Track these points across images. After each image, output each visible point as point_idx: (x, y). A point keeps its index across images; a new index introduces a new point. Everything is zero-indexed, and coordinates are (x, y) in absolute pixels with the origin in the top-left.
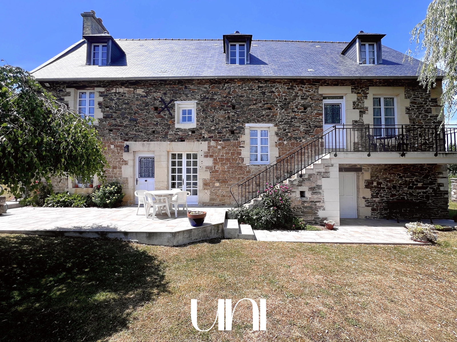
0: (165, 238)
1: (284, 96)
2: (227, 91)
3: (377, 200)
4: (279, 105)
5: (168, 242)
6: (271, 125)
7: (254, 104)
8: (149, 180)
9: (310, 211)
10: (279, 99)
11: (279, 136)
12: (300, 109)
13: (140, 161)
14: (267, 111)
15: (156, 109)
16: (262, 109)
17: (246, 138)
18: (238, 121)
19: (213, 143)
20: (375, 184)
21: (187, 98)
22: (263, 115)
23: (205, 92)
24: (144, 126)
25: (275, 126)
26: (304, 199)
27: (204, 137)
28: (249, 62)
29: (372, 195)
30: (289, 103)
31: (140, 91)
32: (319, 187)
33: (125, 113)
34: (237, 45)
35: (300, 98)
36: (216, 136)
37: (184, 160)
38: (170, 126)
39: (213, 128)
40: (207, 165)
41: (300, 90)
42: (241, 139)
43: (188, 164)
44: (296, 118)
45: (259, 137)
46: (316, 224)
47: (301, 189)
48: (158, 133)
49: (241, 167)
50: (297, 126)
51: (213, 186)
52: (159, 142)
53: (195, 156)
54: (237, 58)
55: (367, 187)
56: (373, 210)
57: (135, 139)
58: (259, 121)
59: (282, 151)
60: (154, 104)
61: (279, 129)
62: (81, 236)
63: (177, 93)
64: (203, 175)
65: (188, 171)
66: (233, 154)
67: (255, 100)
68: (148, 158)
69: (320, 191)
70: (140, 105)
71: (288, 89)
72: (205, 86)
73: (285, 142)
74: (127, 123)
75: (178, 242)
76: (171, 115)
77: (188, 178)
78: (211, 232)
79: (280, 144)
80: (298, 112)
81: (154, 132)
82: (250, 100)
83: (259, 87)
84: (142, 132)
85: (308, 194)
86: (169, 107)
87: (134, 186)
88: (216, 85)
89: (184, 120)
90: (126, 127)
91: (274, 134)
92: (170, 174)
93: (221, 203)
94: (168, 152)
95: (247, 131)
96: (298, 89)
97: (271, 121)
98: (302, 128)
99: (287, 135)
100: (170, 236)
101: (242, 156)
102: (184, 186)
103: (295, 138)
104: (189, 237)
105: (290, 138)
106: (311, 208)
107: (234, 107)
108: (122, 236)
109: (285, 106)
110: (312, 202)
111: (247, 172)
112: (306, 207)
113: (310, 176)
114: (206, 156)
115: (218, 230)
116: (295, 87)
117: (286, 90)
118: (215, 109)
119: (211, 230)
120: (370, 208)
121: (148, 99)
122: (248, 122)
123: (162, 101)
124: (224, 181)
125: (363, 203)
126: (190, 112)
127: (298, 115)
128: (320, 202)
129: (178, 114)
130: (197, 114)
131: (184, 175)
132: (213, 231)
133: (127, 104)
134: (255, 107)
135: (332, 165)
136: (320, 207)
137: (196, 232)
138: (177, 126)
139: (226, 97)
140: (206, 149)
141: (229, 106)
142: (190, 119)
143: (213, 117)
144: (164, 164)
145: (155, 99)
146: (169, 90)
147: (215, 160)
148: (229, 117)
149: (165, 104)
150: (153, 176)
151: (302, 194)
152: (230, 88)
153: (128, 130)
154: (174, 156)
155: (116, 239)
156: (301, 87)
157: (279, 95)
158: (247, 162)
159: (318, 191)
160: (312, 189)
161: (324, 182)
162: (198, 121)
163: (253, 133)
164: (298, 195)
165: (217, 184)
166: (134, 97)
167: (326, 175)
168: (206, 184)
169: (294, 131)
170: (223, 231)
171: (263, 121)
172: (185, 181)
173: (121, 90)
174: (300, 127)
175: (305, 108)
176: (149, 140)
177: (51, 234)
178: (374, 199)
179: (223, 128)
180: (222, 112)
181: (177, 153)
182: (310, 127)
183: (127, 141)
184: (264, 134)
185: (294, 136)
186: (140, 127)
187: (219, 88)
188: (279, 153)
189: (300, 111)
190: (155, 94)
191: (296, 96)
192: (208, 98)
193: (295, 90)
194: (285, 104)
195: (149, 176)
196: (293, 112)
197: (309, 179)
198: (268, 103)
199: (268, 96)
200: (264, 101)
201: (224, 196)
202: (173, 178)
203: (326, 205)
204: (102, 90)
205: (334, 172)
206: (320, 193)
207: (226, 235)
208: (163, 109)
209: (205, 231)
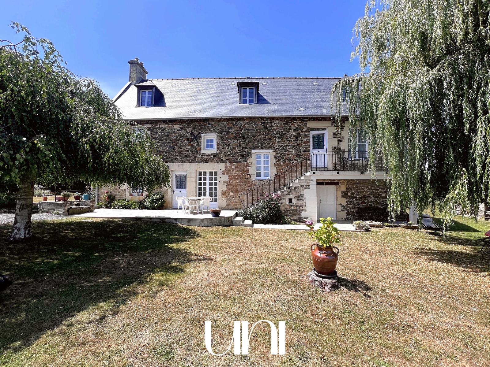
0: (197, 222)
1: (281, 129)
2: (239, 126)
3: (351, 206)
4: (277, 136)
5: (199, 224)
6: (271, 151)
7: (258, 136)
8: (183, 190)
9: (296, 212)
10: (277, 131)
11: (277, 159)
12: (292, 139)
13: (176, 177)
14: (268, 140)
15: (188, 139)
16: (264, 139)
17: (252, 160)
18: (246, 148)
19: (228, 164)
20: (349, 194)
21: (210, 132)
22: (265, 144)
23: (223, 127)
24: (180, 152)
25: (274, 151)
26: (291, 204)
27: (222, 160)
28: (256, 102)
29: (347, 202)
30: (284, 134)
31: (176, 127)
32: (302, 196)
33: (166, 143)
34: (248, 89)
35: (292, 130)
36: (231, 159)
37: (208, 176)
38: (198, 152)
39: (229, 153)
40: (225, 180)
41: (293, 124)
42: (249, 161)
43: (211, 179)
44: (290, 145)
45: (262, 160)
46: (300, 221)
47: (289, 197)
48: (189, 157)
49: (249, 181)
50: (290, 151)
51: (229, 195)
52: (190, 163)
53: (216, 173)
54: (248, 98)
55: (343, 196)
56: (348, 213)
57: (173, 161)
58: (262, 148)
59: (279, 169)
60: (186, 136)
61: (277, 154)
62: (151, 220)
63: (202, 128)
64: (221, 187)
65: (211, 184)
66: (243, 172)
67: (259, 133)
68: (182, 175)
69: (303, 198)
70: (176, 137)
71: (283, 124)
72: (223, 122)
73: (282, 163)
74: (167, 149)
75: (204, 224)
76: (199, 143)
77: (211, 189)
78: (224, 221)
79: (277, 165)
80: (291, 141)
81: (186, 156)
82: (256, 133)
83: (262, 123)
84: (178, 156)
85: (294, 201)
86: (197, 138)
87: (172, 195)
88: (231, 122)
89: (208, 147)
90: (166, 152)
91: (273, 157)
92: (198, 187)
93: (234, 207)
94: (196, 170)
95: (253, 155)
96: (291, 124)
97: (271, 147)
98: (294, 153)
99: (283, 158)
100: (200, 221)
101: (250, 173)
102: (208, 195)
103: (289, 160)
104: (211, 222)
105: (285, 160)
106: (296, 210)
107: (244, 138)
108: (174, 221)
109: (282, 137)
110: (297, 206)
111: (253, 185)
112: (293, 210)
113: (296, 187)
114: (224, 174)
115: (229, 221)
116: (289, 122)
117: (282, 125)
118: (230, 139)
119: (224, 220)
120: (346, 212)
121: (182, 132)
122: (254, 149)
123: (192, 134)
124: (236, 192)
125: (340, 208)
126: (212, 141)
127: (291, 143)
128: (303, 206)
129: (204, 143)
130: (217, 143)
131: (208, 187)
132: (225, 221)
133: (168, 136)
134: (259, 137)
135: (312, 180)
136: (303, 210)
137: (215, 220)
138: (203, 152)
139: (238, 131)
140: (223, 168)
141: (240, 137)
142: (212, 146)
143: (229, 145)
144: (194, 179)
145: (187, 132)
146: (197, 126)
147: (230, 176)
148: (240, 145)
149: (194, 136)
150: (185, 188)
151: (290, 201)
152: (241, 124)
153: (168, 154)
154: (200, 173)
155: (170, 222)
156: (294, 122)
157: (277, 129)
158: (253, 178)
159: (301, 198)
160: (297, 197)
161: (306, 192)
162: (218, 148)
163: (258, 157)
164: (287, 201)
165: (232, 194)
166: (172, 130)
167: (307, 187)
168: (223, 194)
169: (288, 154)
170: (232, 221)
171: (265, 148)
172: (209, 192)
173: (163, 126)
174: (292, 152)
175: (297, 138)
176: (183, 162)
177: (134, 219)
178: (348, 206)
179: (236, 153)
180: (235, 142)
181: (203, 171)
182: (300, 152)
183: (167, 162)
184: (266, 157)
185: (288, 159)
186: (176, 153)
187: (233, 124)
188: (277, 171)
189: (293, 140)
190: (187, 129)
191: (290, 129)
192: (225, 131)
193: (289, 125)
194: (281, 135)
195: (182, 188)
196: (288, 141)
197: (295, 190)
198: (269, 135)
199: (269, 129)
200: (265, 133)
201: (236, 203)
202: (200, 189)
203: (307, 209)
204: (150, 126)
205: (313, 185)
206: (303, 200)
207: (234, 224)
208: (193, 140)
209: (220, 220)
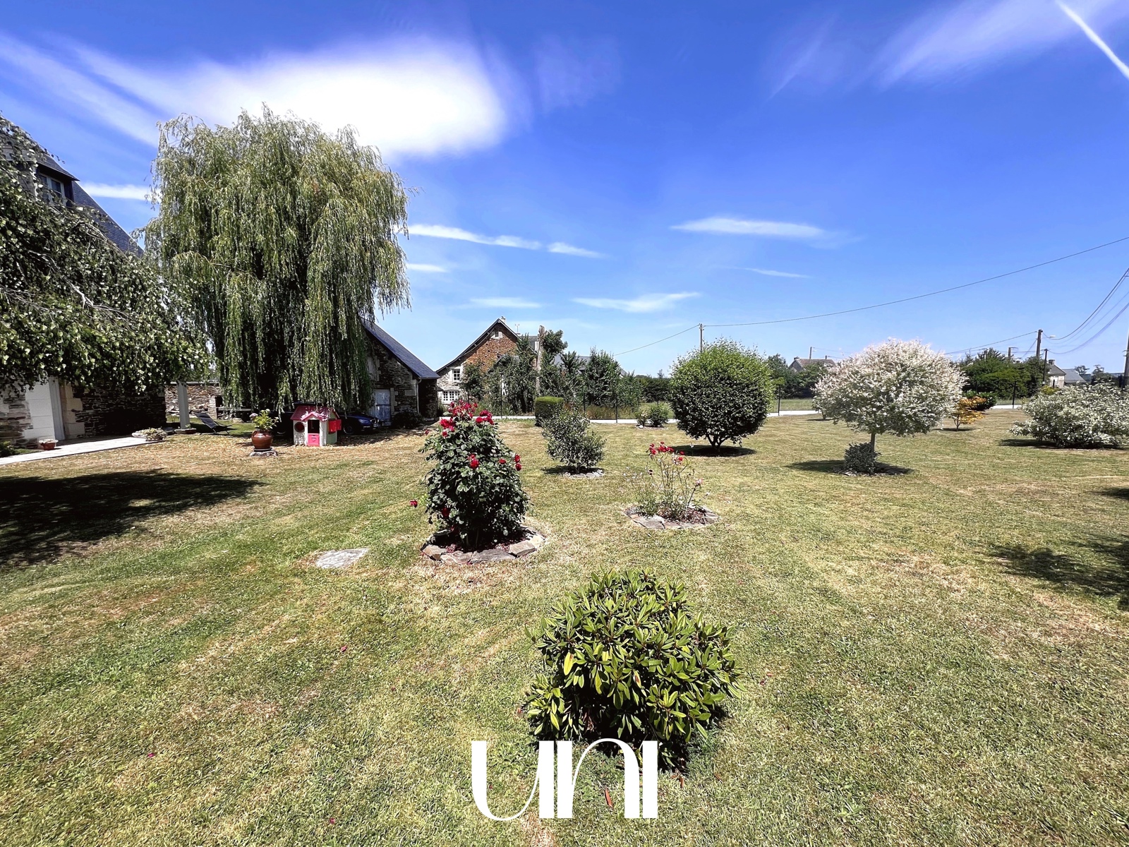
3: (90, 412)
9: (10, 431)
20: (86, 392)
29: (84, 406)
32: (21, 398)
55: (76, 396)
56: (86, 425)
69: (23, 403)
106: (10, 427)
110: (10, 419)
120: (83, 424)
125: (72, 418)
128: (23, 418)
136: (25, 426)
159: (19, 402)
160: (8, 401)
161: (28, 391)
178: (87, 411)
203: (34, 422)
206: (23, 406)
